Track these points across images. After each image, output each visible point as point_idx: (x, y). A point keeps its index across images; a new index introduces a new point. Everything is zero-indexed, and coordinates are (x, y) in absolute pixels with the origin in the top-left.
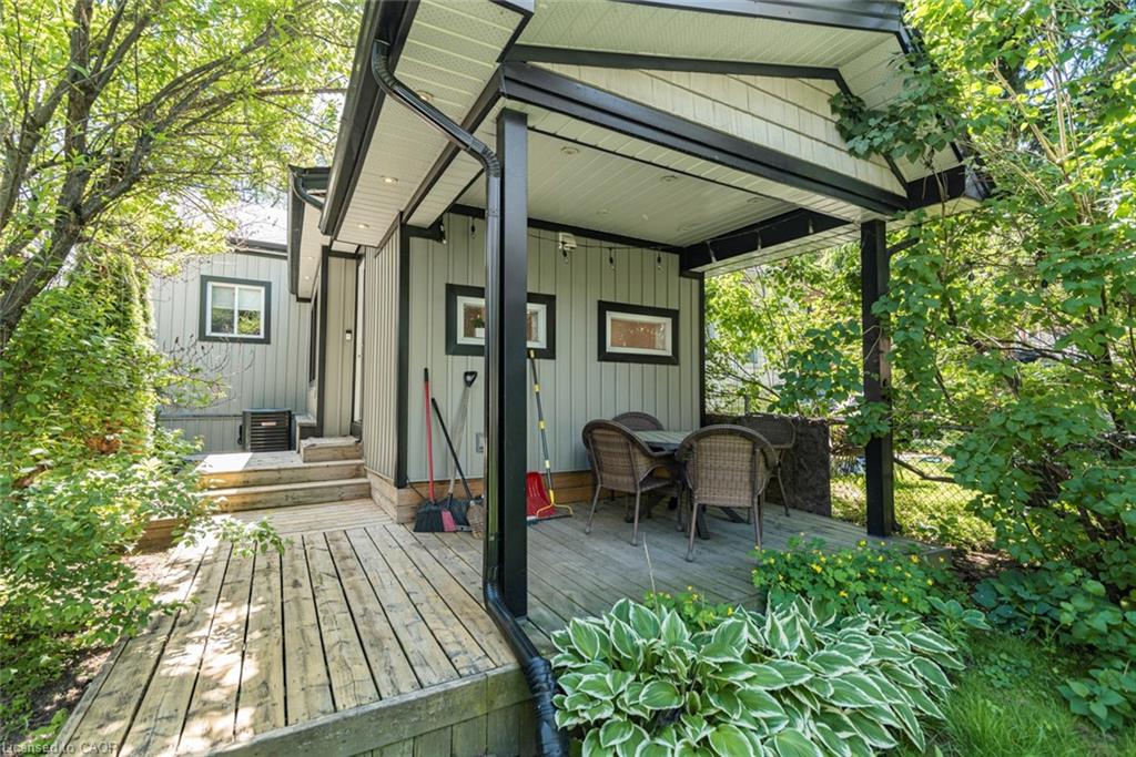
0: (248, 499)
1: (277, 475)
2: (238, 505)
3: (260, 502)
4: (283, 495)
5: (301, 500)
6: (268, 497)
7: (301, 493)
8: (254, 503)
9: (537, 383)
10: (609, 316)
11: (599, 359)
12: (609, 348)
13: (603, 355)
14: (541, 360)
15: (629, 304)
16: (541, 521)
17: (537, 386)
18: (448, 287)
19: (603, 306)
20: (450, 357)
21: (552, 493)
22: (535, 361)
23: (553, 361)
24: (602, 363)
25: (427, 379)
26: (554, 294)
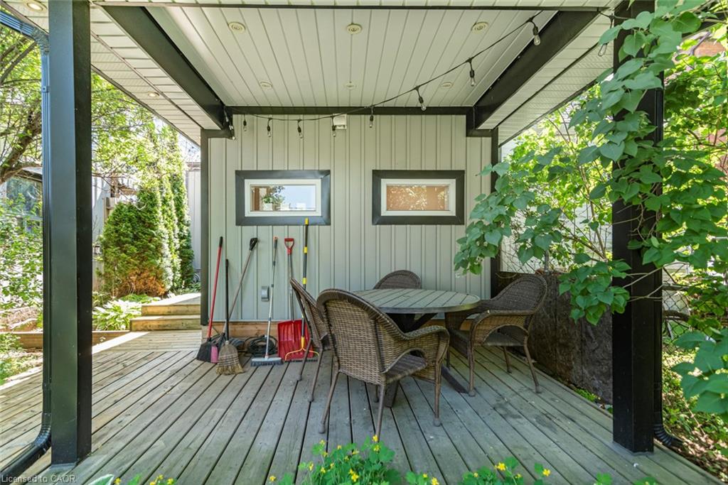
0: (161, 323)
1: (186, 308)
2: (155, 326)
3: (167, 326)
4: (180, 322)
5: (191, 326)
6: (173, 323)
7: (190, 322)
8: (164, 326)
9: (306, 246)
10: (385, 183)
11: (373, 223)
12: (384, 212)
13: (378, 219)
14: (317, 227)
15: (406, 171)
16: (289, 362)
17: (306, 248)
18: (237, 173)
19: (378, 175)
20: (240, 227)
21: (303, 339)
22: (310, 227)
23: (329, 226)
24: (378, 226)
25: (221, 245)
26: (329, 169)
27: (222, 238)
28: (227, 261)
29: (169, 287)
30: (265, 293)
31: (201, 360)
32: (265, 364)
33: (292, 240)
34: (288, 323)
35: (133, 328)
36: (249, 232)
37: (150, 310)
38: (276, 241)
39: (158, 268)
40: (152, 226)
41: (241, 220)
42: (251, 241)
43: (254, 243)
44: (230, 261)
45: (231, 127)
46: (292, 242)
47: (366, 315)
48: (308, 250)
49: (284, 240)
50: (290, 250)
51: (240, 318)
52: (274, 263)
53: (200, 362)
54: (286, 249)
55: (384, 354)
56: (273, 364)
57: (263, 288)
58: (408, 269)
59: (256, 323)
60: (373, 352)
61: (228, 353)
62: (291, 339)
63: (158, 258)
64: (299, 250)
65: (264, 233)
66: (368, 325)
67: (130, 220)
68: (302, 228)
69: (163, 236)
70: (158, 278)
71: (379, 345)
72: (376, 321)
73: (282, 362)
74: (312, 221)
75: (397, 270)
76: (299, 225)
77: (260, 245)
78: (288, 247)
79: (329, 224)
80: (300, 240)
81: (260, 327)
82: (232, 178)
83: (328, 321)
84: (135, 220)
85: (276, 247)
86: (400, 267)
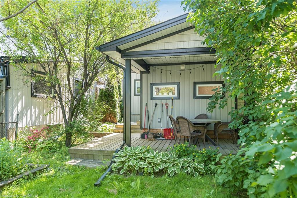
9: (172, 106)
10: (198, 86)
11: (194, 99)
12: (198, 95)
13: (195, 97)
14: (176, 100)
15: (205, 82)
16: (167, 140)
17: (172, 107)
18: (151, 84)
19: (195, 83)
20: (152, 100)
21: (171, 133)
22: (173, 100)
23: (179, 100)
24: (195, 100)
25: (146, 105)
26: (179, 82)
27: (146, 104)
28: (148, 110)
29: (118, 120)
30: (159, 120)
31: (142, 138)
32: (160, 139)
33: (168, 104)
34: (167, 129)
35: (115, 132)
36: (154, 102)
37: (118, 127)
38: (163, 104)
39: (115, 113)
40: (113, 98)
41: (152, 98)
42: (155, 104)
43: (156, 105)
44: (149, 110)
45: (149, 71)
46: (167, 105)
47: (186, 121)
48: (173, 107)
49: (165, 104)
50: (167, 107)
51: (152, 127)
52: (162, 111)
53: (142, 139)
54: (166, 107)
55: (190, 129)
56: (163, 140)
57: (159, 119)
58: (206, 114)
59: (156, 129)
60: (188, 129)
61: (150, 136)
62: (168, 134)
63: (115, 110)
64: (170, 107)
65: (159, 102)
66: (187, 123)
67: (106, 96)
68: (171, 100)
69: (116, 101)
70: (115, 117)
71: (189, 128)
72: (188, 122)
73: (165, 139)
74: (174, 98)
75: (202, 113)
76: (170, 99)
77: (158, 106)
78: (166, 106)
79: (180, 99)
80: (170, 104)
81: (158, 131)
82: (149, 85)
83: (179, 124)
84: (107, 95)
85: (163, 106)
86: (204, 113)
